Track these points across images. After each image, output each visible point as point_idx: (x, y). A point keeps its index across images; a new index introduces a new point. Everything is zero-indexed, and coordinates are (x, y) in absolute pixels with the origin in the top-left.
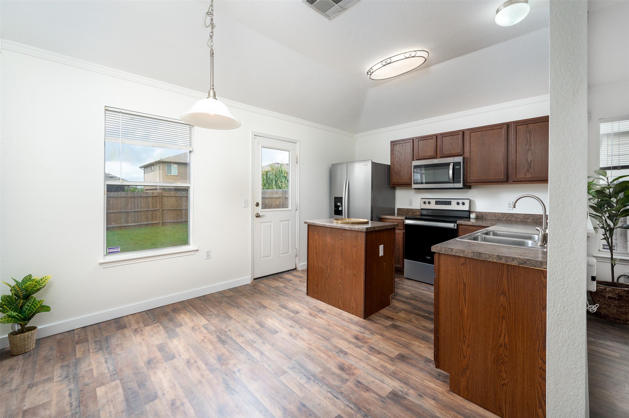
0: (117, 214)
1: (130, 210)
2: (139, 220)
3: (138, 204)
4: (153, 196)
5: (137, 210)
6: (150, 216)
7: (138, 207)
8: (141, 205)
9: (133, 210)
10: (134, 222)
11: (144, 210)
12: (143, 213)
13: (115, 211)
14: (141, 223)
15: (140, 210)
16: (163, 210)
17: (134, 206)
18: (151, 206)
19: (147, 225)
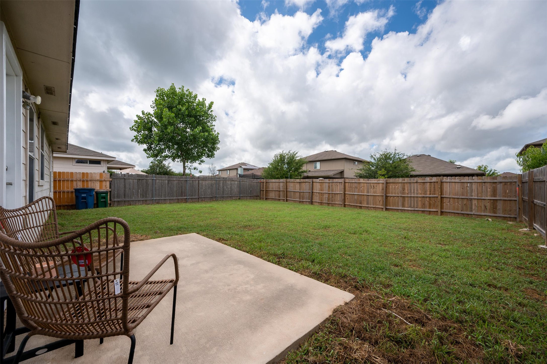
0: (396, 198)
1: (406, 195)
2: (416, 206)
3: (414, 190)
4: (431, 182)
5: (412, 195)
6: (427, 203)
7: (414, 192)
8: (417, 191)
9: (409, 196)
10: (410, 207)
11: (421, 196)
12: (419, 199)
13: (394, 195)
14: (416, 209)
15: (416, 195)
16: (441, 198)
17: (411, 192)
18: (428, 193)
19: (423, 212)
